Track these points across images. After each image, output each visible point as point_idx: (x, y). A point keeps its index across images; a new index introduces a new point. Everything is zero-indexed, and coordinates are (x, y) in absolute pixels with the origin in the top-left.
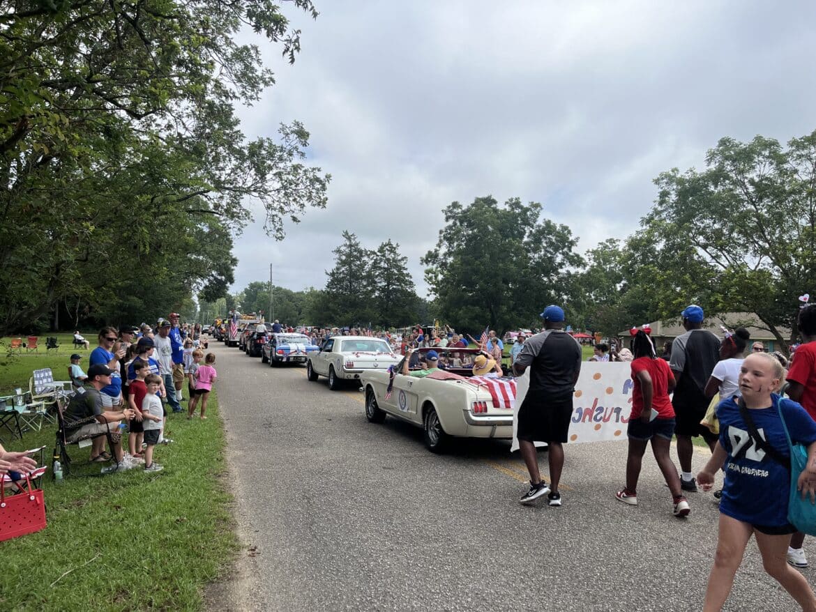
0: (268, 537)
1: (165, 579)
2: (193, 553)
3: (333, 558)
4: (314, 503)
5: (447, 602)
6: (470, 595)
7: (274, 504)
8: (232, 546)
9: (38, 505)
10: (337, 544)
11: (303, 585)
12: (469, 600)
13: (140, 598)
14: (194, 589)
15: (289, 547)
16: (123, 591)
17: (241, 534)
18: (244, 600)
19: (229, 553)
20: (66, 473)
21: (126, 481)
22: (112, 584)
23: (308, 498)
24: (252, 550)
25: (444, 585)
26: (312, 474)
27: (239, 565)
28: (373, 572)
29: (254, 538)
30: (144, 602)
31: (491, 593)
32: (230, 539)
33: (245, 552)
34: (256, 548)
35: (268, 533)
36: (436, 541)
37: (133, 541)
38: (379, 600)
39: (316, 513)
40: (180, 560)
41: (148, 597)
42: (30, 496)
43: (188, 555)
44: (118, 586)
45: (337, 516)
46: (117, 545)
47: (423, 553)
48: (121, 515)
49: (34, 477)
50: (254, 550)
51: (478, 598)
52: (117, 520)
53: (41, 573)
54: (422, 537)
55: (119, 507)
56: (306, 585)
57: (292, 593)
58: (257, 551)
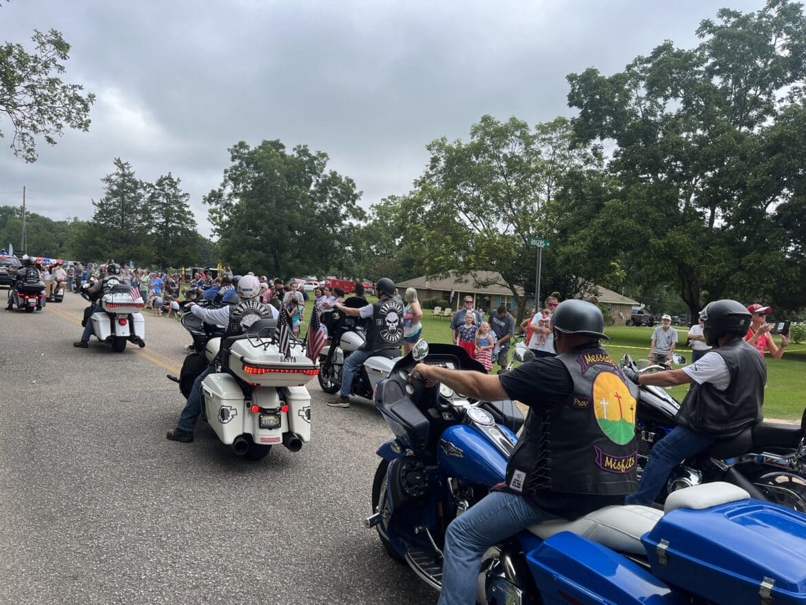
3: (47, 475)
4: (38, 432)
10: (54, 464)
28: (84, 484)
38: (84, 504)
47: (138, 467)
54: (140, 455)
56: (15, 496)
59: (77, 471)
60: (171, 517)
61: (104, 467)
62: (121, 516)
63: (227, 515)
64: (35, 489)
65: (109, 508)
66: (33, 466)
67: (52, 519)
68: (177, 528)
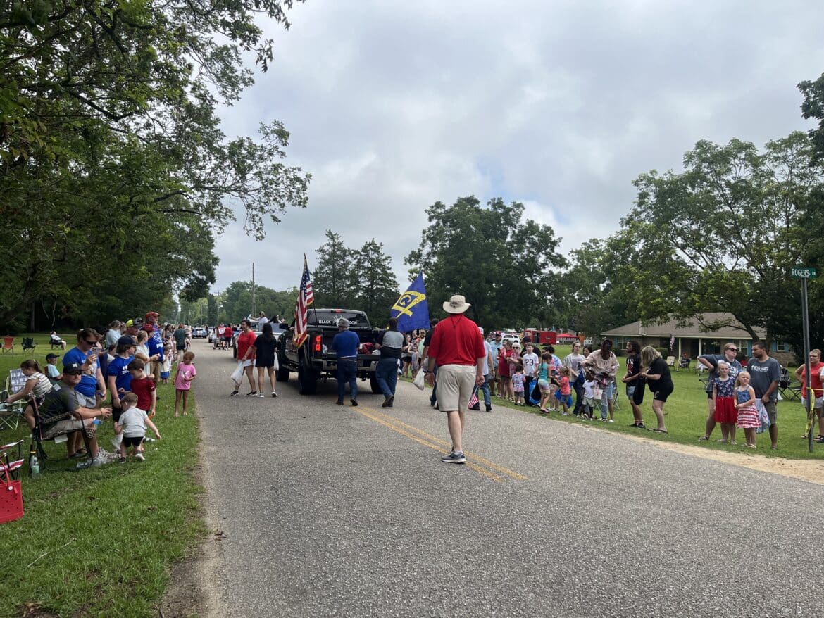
0: (235, 523)
1: (135, 559)
2: (162, 536)
3: (294, 541)
4: (281, 493)
5: (395, 576)
6: (416, 570)
7: (243, 494)
8: (200, 531)
9: (16, 495)
10: (299, 529)
11: (264, 564)
12: (415, 574)
13: (111, 576)
14: (162, 567)
15: (254, 532)
16: (96, 570)
17: (209, 521)
18: (208, 577)
19: (196, 538)
20: (42, 468)
21: (100, 474)
22: (86, 565)
23: (277, 490)
24: (218, 535)
25: (394, 562)
26: (282, 467)
27: (206, 547)
28: (330, 552)
29: (221, 525)
30: (115, 579)
31: (436, 568)
32: (197, 525)
33: (212, 536)
34: (222, 533)
35: (235, 520)
36: (392, 525)
37: (106, 528)
38: (332, 576)
39: (282, 502)
40: (149, 542)
41: (119, 574)
42: (8, 487)
43: (158, 538)
44: (91, 566)
45: (302, 506)
46: (91, 531)
47: (378, 536)
48: (94, 505)
49: (12, 469)
50: (221, 535)
51: (424, 572)
52: (90, 510)
53: (19, 555)
54: (379, 522)
55: (94, 499)
56: (266, 564)
57: (252, 571)
58: (223, 535)
59: (321, 537)
60: (423, 599)
61: (346, 533)
62: (371, 594)
63: (483, 602)
64: (286, 555)
65: (358, 583)
66: (280, 530)
67: (304, 593)
68: (432, 613)
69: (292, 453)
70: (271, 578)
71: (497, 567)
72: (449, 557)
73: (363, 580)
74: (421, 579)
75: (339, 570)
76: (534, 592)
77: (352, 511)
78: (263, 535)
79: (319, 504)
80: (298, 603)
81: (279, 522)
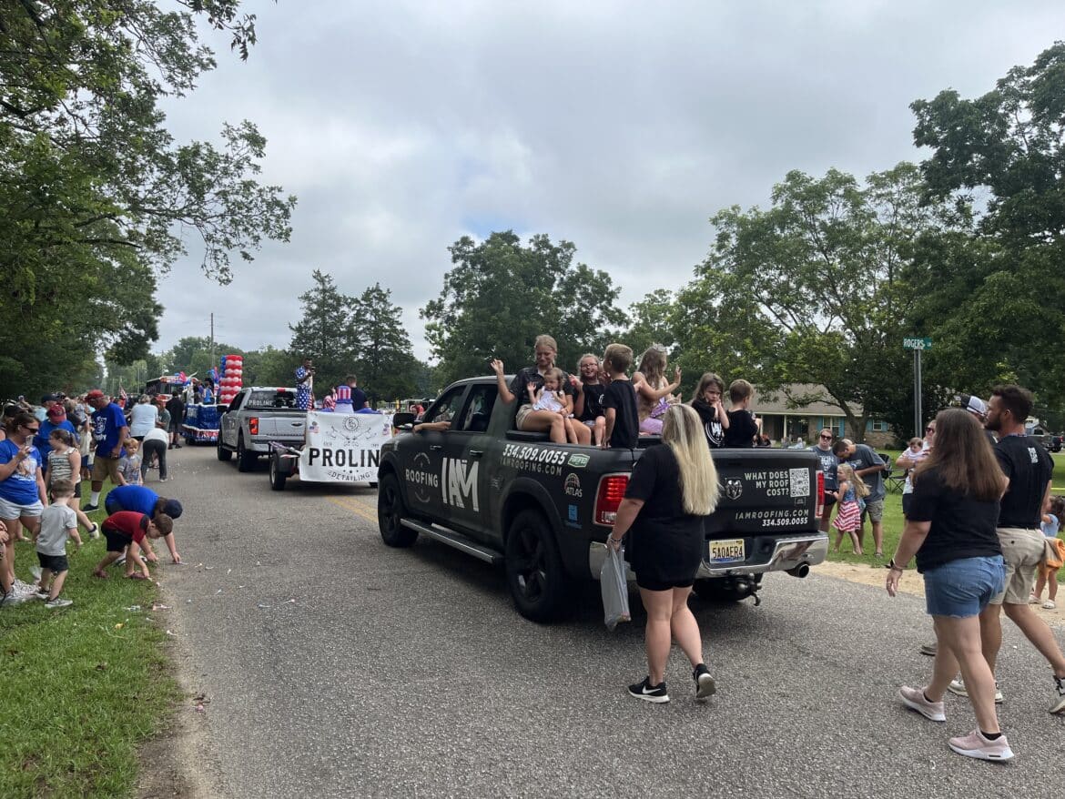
0: (220, 681)
1: (88, 739)
2: (120, 703)
3: (304, 702)
4: (279, 637)
5: (443, 744)
6: (469, 735)
7: (226, 639)
8: (172, 695)
10: (309, 685)
11: (266, 737)
12: (469, 740)
13: (57, 763)
14: (127, 749)
15: (247, 692)
16: (33, 755)
17: (183, 679)
18: (192, 758)
19: (169, 704)
21: (20, 617)
22: (19, 748)
23: (271, 631)
24: (198, 699)
25: (439, 725)
26: (276, 600)
27: (184, 718)
28: (354, 716)
29: (201, 685)
30: (63, 768)
31: (494, 731)
32: (168, 686)
33: (190, 702)
34: (204, 696)
35: (220, 677)
36: (432, 675)
37: (40, 694)
38: (361, 748)
39: (282, 649)
40: (104, 714)
41: (68, 761)
43: (115, 708)
44: (26, 751)
45: (309, 652)
46: (19, 700)
47: (415, 690)
48: (19, 661)
50: (202, 699)
51: (479, 738)
52: (14, 669)
54: (415, 672)
55: (16, 652)
56: (270, 736)
57: (252, 747)
58: (205, 699)
59: (340, 696)
60: (482, 773)
61: (373, 690)
62: (414, 769)
63: (558, 773)
64: (295, 724)
65: (396, 757)
66: (283, 688)
67: (325, 774)
68: (495, 792)
69: (288, 580)
70: (278, 756)
71: (571, 725)
72: (509, 715)
73: (401, 753)
74: (477, 747)
75: (369, 740)
76: (619, 755)
77: (377, 657)
78: (260, 697)
79: (331, 650)
80: (319, 788)
81: (280, 677)
